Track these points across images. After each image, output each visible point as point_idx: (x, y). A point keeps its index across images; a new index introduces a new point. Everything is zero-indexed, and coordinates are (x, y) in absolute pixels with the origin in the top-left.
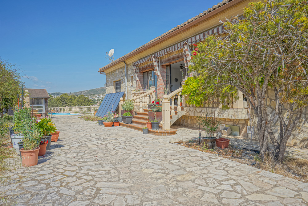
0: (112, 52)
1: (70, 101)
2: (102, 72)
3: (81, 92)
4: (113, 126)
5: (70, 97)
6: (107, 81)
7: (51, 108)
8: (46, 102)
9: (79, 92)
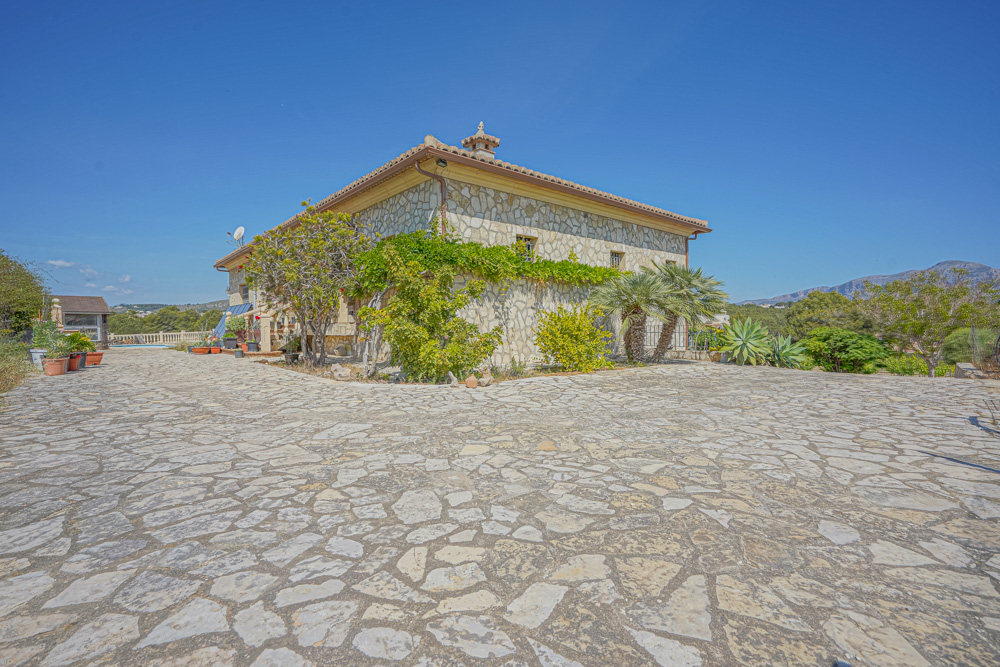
0: (240, 231)
1: (183, 322)
2: (220, 266)
3: (215, 303)
4: (210, 352)
5: (184, 315)
6: (231, 283)
7: (123, 336)
8: (105, 321)
9: (211, 303)
